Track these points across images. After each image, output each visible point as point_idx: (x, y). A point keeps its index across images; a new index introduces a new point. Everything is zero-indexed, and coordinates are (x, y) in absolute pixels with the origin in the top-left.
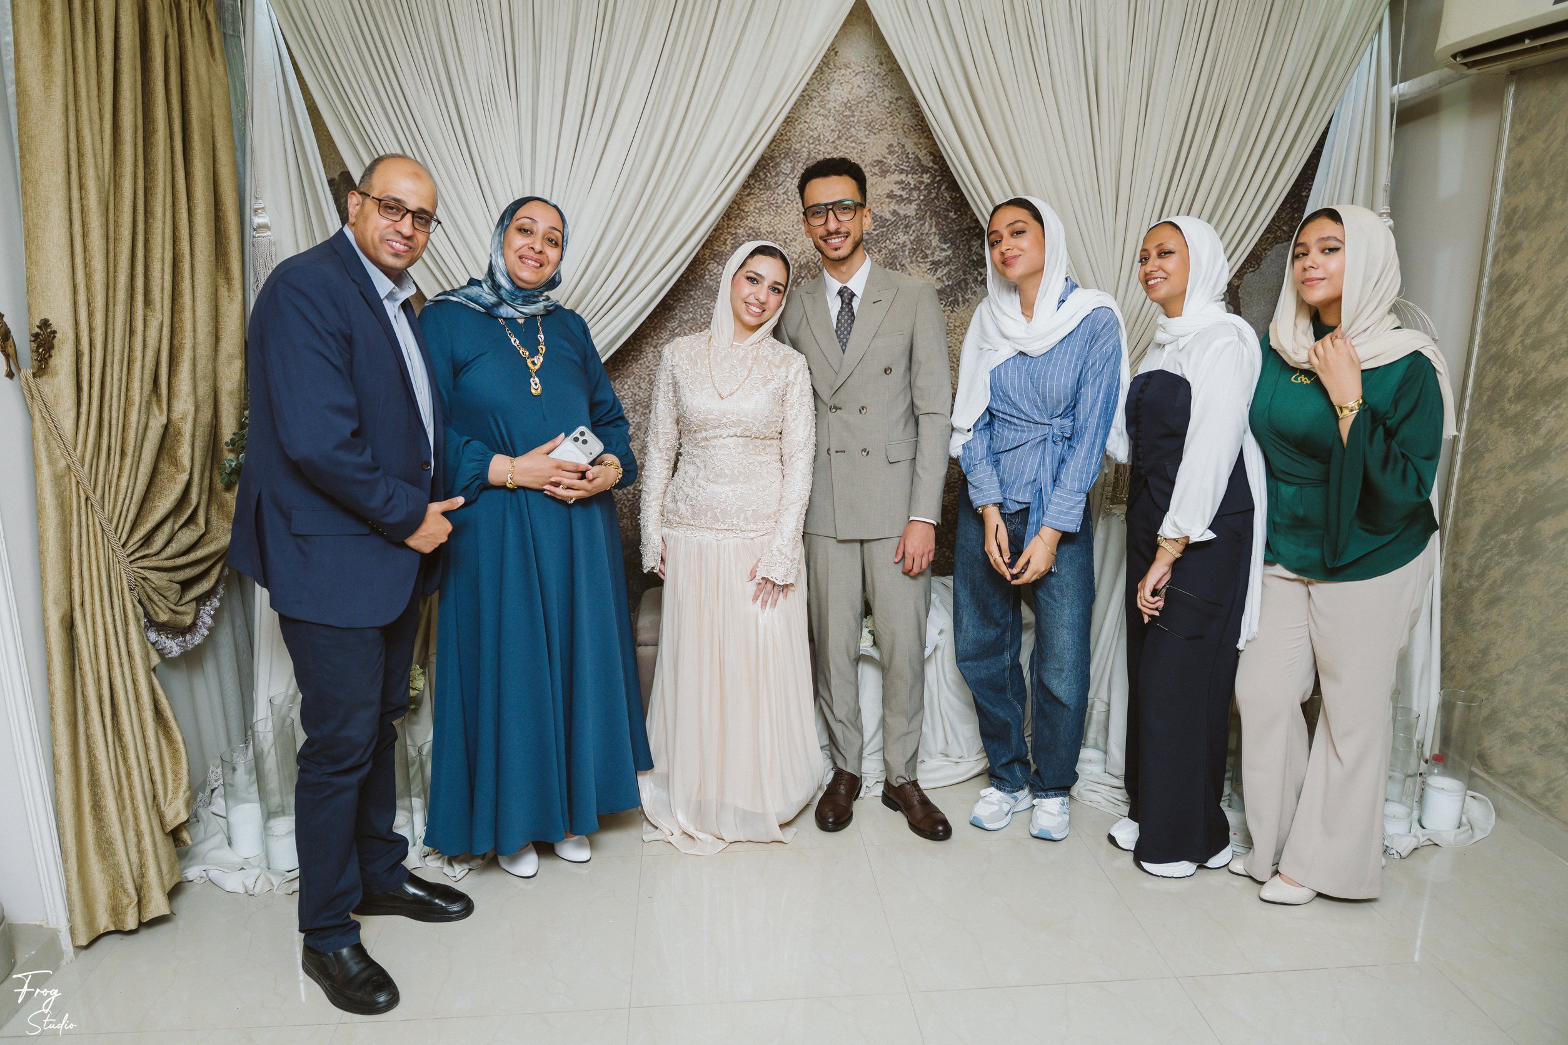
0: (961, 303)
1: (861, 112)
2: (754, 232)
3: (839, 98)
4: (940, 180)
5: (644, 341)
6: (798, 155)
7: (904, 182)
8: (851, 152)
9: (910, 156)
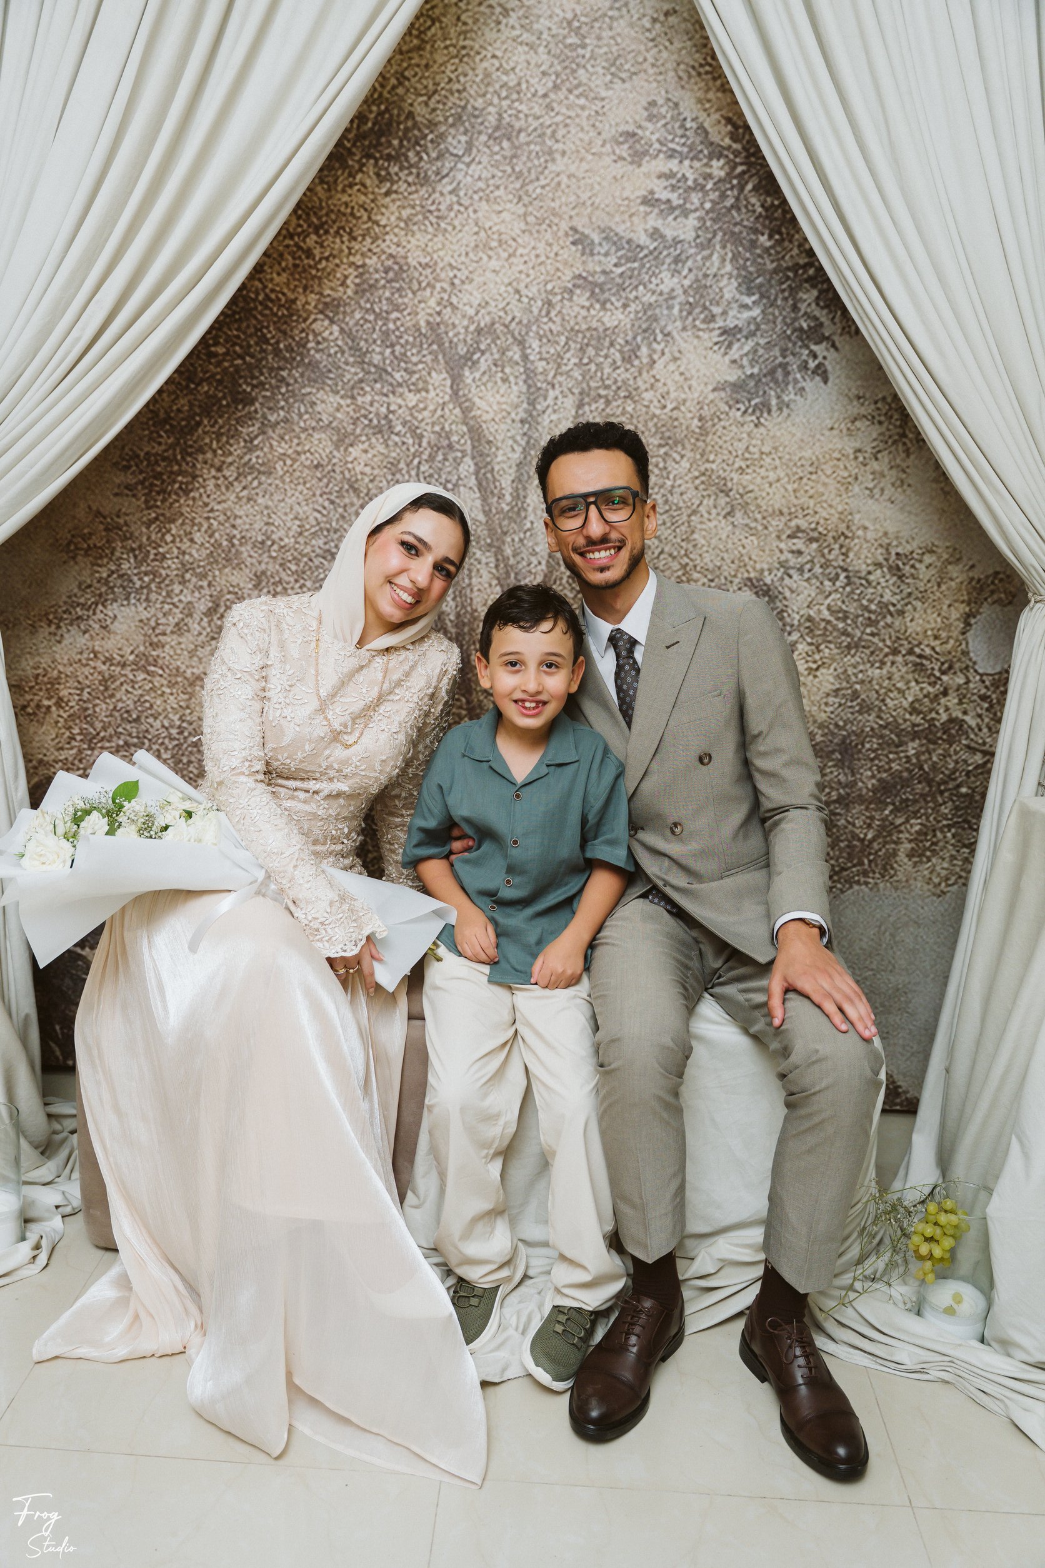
0: (774, 409)
1: (599, 38)
2: (396, 263)
3: (558, 11)
4: (744, 173)
5: (200, 457)
6: (480, 120)
7: (675, 175)
8: (578, 116)
9: (688, 125)
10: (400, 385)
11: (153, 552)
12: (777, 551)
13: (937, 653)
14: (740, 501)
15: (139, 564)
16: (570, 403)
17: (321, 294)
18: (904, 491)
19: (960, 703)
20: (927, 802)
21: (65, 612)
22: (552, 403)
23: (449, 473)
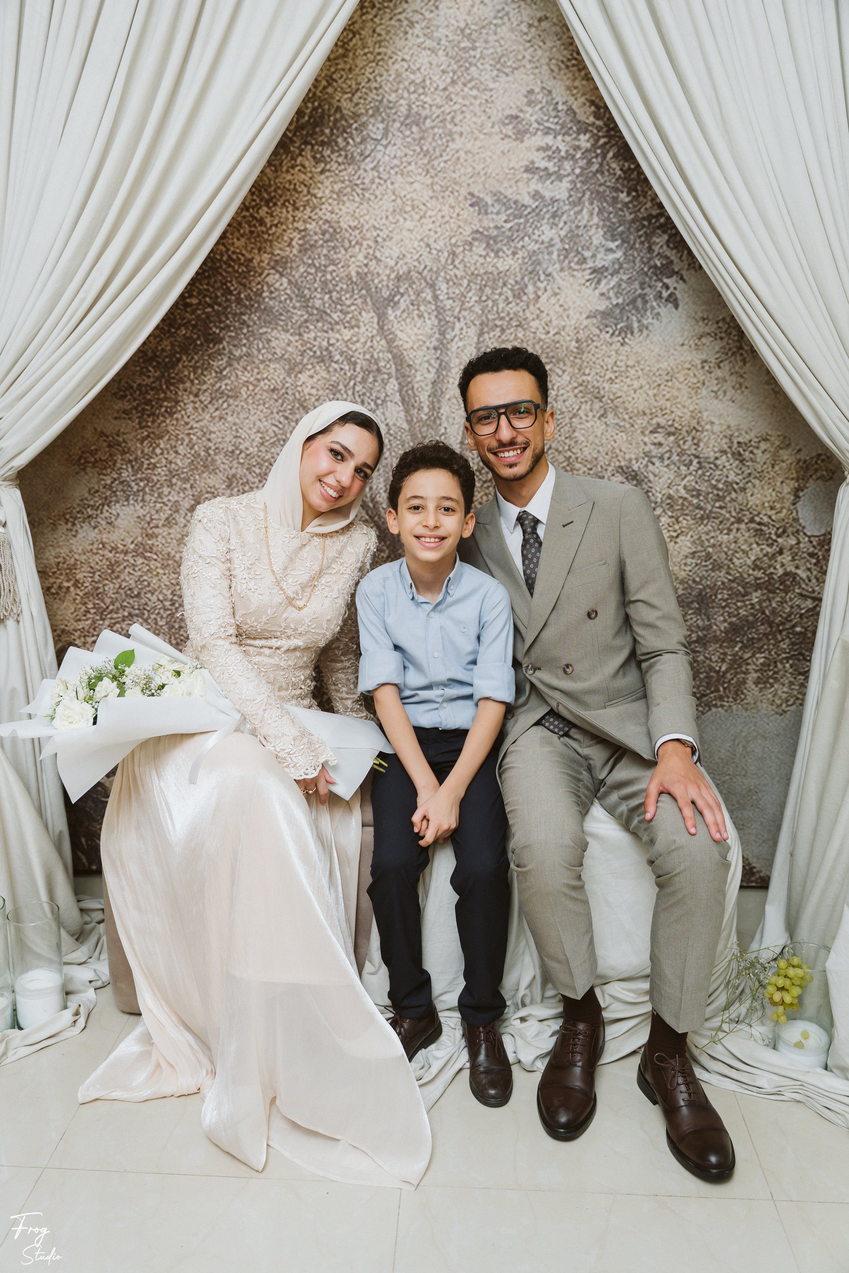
0: (636, 331)
1: (486, 42)
2: (331, 227)
3: (453, 22)
4: (606, 144)
5: (181, 386)
6: (393, 111)
7: (551, 148)
8: (471, 104)
9: (560, 108)
10: (337, 323)
11: (146, 462)
12: (642, 444)
13: (773, 521)
14: (611, 405)
15: (135, 473)
16: (472, 332)
17: (273, 254)
18: (743, 392)
19: (793, 560)
20: (769, 640)
21: (78, 512)
22: (458, 333)
23: (379, 391)
